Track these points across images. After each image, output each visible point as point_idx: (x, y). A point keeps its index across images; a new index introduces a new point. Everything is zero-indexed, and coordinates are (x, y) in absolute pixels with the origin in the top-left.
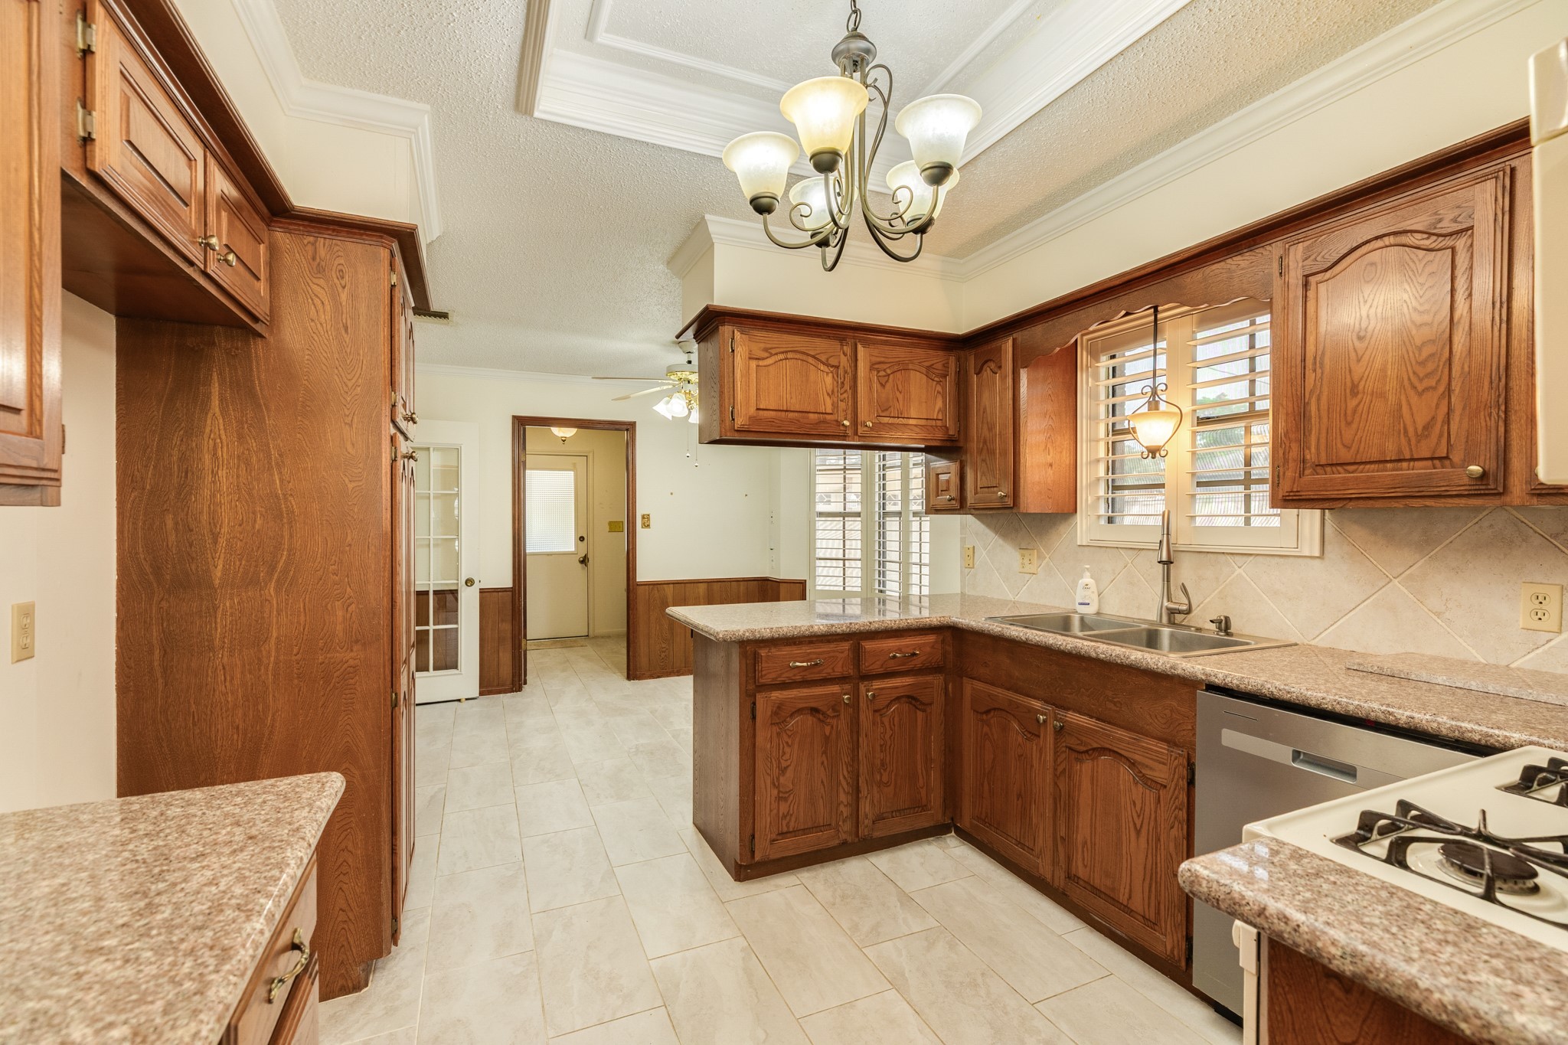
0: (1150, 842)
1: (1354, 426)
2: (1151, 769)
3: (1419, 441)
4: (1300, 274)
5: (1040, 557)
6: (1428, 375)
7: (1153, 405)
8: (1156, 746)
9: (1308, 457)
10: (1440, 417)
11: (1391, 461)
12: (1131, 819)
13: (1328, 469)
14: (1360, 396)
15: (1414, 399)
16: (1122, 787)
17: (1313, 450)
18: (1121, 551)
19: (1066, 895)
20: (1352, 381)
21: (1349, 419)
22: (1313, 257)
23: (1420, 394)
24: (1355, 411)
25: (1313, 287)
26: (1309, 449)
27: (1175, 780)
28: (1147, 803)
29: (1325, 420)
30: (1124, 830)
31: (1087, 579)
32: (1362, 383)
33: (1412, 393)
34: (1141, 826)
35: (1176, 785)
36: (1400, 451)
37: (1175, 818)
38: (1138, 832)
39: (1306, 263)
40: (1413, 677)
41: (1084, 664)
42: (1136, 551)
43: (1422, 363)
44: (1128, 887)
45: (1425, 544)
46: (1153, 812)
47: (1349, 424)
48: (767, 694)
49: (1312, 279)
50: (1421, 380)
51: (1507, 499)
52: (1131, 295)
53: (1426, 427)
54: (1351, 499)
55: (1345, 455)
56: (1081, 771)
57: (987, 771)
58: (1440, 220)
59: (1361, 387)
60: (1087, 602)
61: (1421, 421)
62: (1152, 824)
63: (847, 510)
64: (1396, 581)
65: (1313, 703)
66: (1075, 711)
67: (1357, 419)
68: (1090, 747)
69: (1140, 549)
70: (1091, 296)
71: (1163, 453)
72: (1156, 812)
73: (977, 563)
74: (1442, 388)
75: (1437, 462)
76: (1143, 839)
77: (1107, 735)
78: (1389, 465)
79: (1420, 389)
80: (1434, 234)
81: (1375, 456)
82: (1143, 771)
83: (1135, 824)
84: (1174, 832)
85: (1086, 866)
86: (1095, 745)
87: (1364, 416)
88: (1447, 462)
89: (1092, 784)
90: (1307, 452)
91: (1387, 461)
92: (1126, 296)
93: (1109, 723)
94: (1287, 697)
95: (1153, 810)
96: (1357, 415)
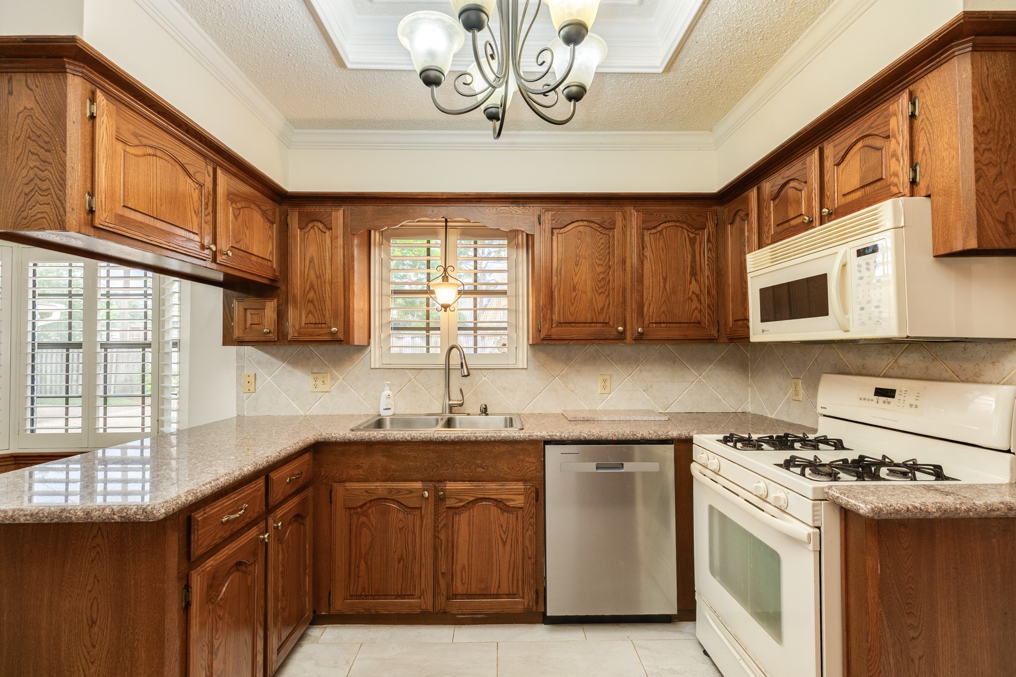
0: (513, 546)
1: (575, 305)
2: (513, 500)
3: (599, 315)
4: (550, 227)
5: (334, 379)
6: (602, 287)
7: (445, 278)
8: (516, 485)
9: (554, 318)
10: (606, 306)
11: (589, 323)
12: (499, 537)
13: (563, 325)
14: (577, 292)
15: (597, 296)
16: (492, 519)
17: (556, 315)
18: (406, 370)
19: (446, 612)
20: (573, 284)
21: (573, 301)
22: (556, 220)
23: (599, 294)
24: (575, 298)
25: (555, 234)
26: (555, 314)
27: (529, 501)
28: (511, 522)
29: (562, 301)
30: (494, 546)
31: (387, 392)
32: (577, 286)
33: (596, 293)
34: (507, 539)
35: (530, 504)
36: (592, 319)
37: (530, 524)
38: (504, 543)
39: (553, 222)
40: (596, 419)
41: (458, 447)
42: (418, 371)
43: (600, 281)
44: (497, 581)
45: (568, 360)
46: (514, 527)
47: (572, 304)
48: (200, 569)
49: (555, 231)
50: (599, 288)
51: (625, 341)
52: (449, 208)
53: (602, 309)
54: (571, 340)
55: (572, 319)
56: (459, 520)
57: (363, 553)
58: (605, 222)
59: (577, 288)
60: (389, 407)
61: (600, 307)
62: (514, 534)
63: (73, 341)
64: (557, 378)
65: (604, 438)
66: (450, 481)
67: (576, 303)
68: (467, 501)
69: (420, 369)
70: (421, 199)
71: (452, 309)
72: (516, 526)
73: (259, 388)
74: (607, 293)
75: (604, 324)
76: (508, 547)
77: (481, 489)
78: (587, 325)
79: (599, 292)
80: (602, 227)
81: (583, 320)
82: (508, 504)
83: (502, 539)
84: (529, 533)
85: (463, 584)
86: (471, 499)
87: (578, 301)
88: (608, 325)
89: (469, 525)
90: (553, 315)
91: (587, 323)
92: (446, 208)
93: (479, 481)
94: (592, 438)
95: (515, 525)
96: (576, 300)
